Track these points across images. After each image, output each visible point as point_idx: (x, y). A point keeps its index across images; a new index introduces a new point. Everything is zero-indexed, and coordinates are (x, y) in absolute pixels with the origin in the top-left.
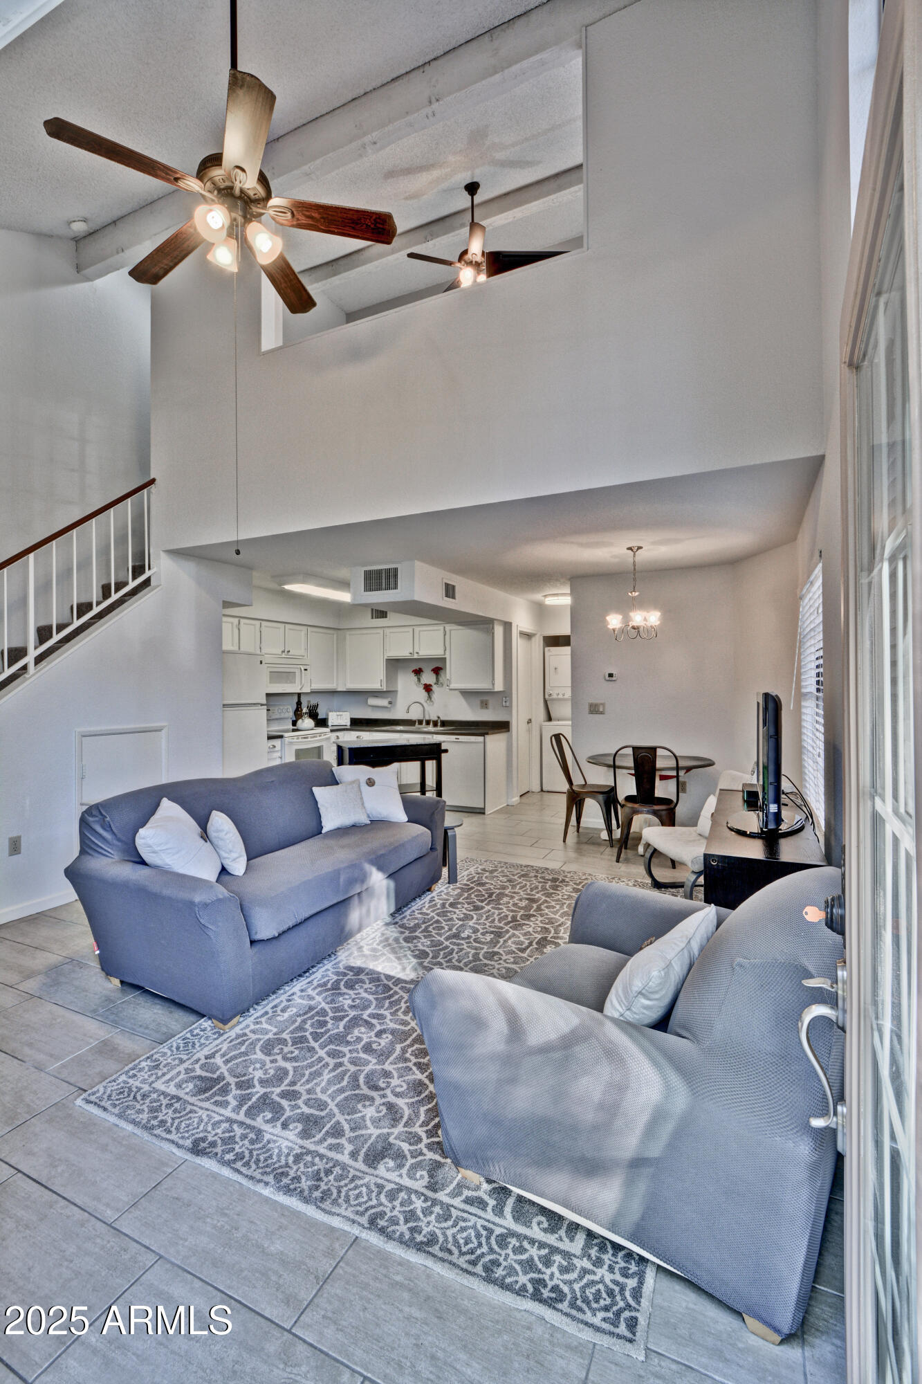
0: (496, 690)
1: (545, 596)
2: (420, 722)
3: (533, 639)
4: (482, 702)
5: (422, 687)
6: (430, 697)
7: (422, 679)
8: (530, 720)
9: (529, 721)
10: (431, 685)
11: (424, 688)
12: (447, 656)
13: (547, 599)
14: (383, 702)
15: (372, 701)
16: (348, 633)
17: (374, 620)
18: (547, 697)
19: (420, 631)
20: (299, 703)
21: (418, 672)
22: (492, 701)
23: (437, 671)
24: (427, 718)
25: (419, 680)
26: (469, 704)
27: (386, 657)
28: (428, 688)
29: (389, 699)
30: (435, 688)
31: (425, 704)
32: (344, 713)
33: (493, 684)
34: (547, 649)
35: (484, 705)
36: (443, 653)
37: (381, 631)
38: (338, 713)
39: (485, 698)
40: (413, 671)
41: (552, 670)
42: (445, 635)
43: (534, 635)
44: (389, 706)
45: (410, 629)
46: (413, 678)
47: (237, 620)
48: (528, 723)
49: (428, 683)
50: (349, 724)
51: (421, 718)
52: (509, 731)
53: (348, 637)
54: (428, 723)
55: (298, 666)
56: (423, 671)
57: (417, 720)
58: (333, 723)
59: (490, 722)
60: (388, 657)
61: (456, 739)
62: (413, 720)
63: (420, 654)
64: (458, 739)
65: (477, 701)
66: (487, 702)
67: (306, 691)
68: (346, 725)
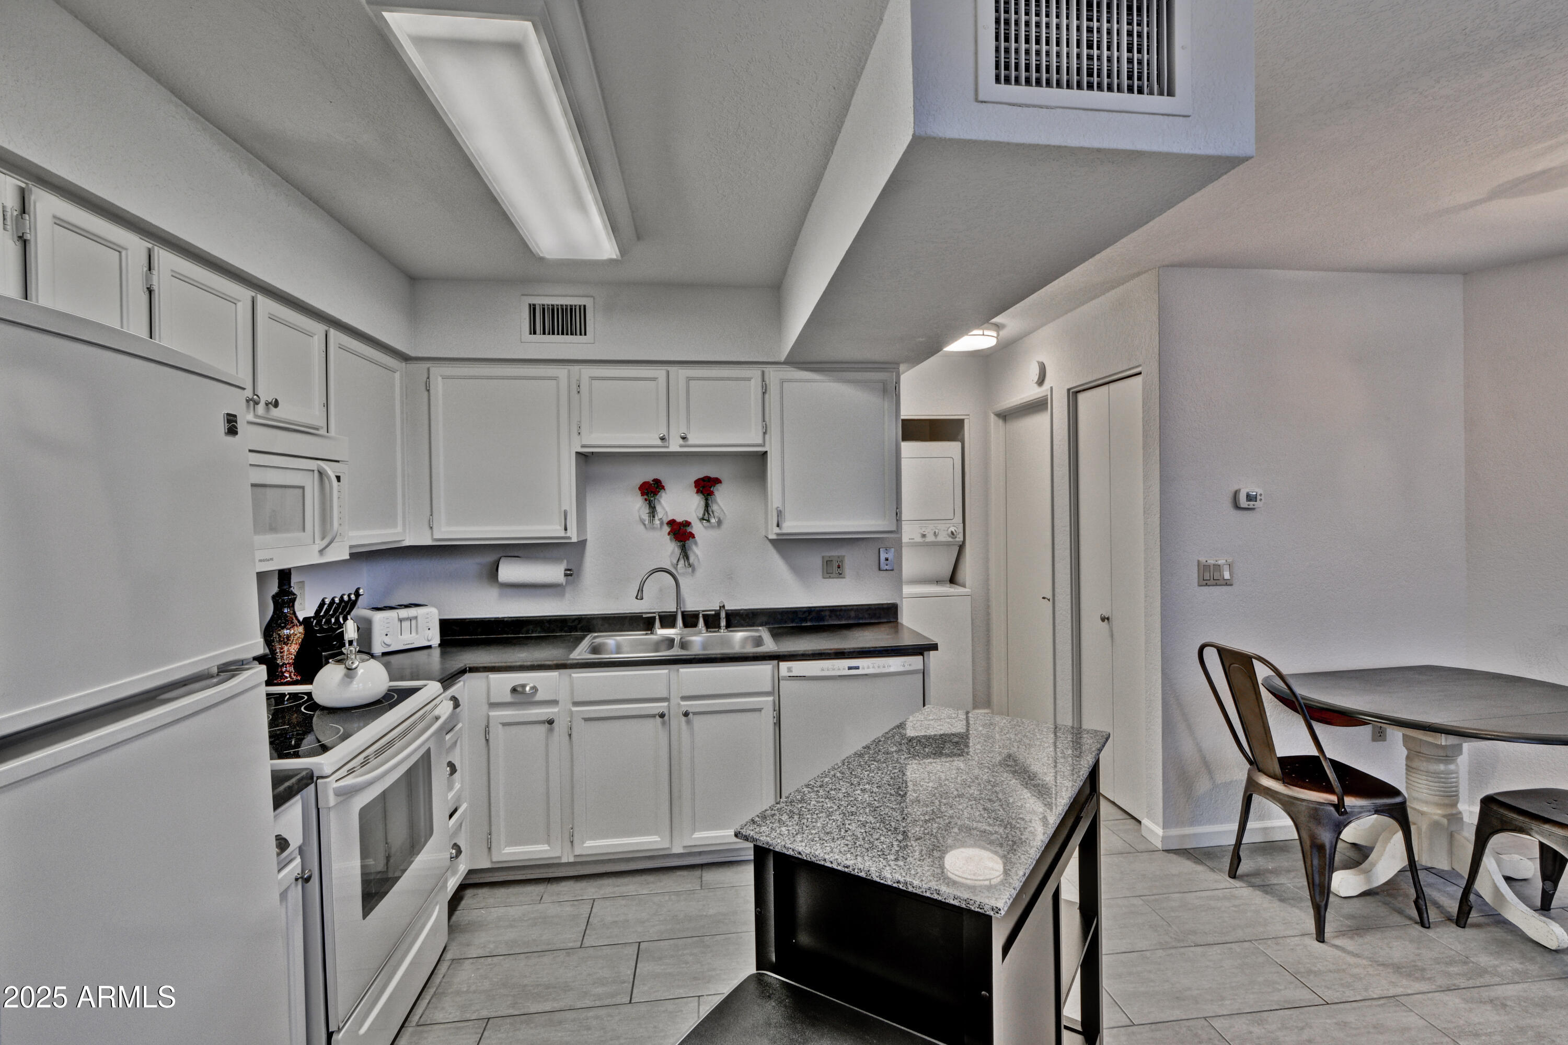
2: (668, 620)
4: (827, 562)
5: (665, 527)
6: (685, 554)
7: (663, 509)
10: (688, 524)
11: (668, 532)
12: (775, 445)
14: (552, 572)
15: (509, 572)
17: (539, 337)
19: (689, 379)
20: (284, 600)
21: (650, 489)
22: (851, 558)
23: (707, 485)
24: (687, 607)
25: (656, 510)
26: (795, 569)
27: (578, 447)
28: (679, 531)
29: (567, 564)
30: (697, 528)
31: (678, 574)
32: (419, 612)
33: (899, 520)
34: (904, 445)
35: (833, 569)
36: (759, 440)
37: (562, 372)
38: (403, 613)
39: (834, 553)
40: (640, 488)
42: (765, 392)
44: (566, 582)
45: (656, 372)
46: (637, 504)
49: (679, 519)
50: (436, 641)
51: (671, 607)
53: (439, 386)
54: (690, 620)
55: (313, 465)
56: (663, 488)
57: (657, 617)
58: (389, 646)
59: (852, 610)
60: (583, 446)
61: (850, 668)
62: (644, 616)
63: (691, 442)
64: (857, 668)
65: (815, 560)
66: (840, 564)
67: (351, 555)
68: (429, 647)
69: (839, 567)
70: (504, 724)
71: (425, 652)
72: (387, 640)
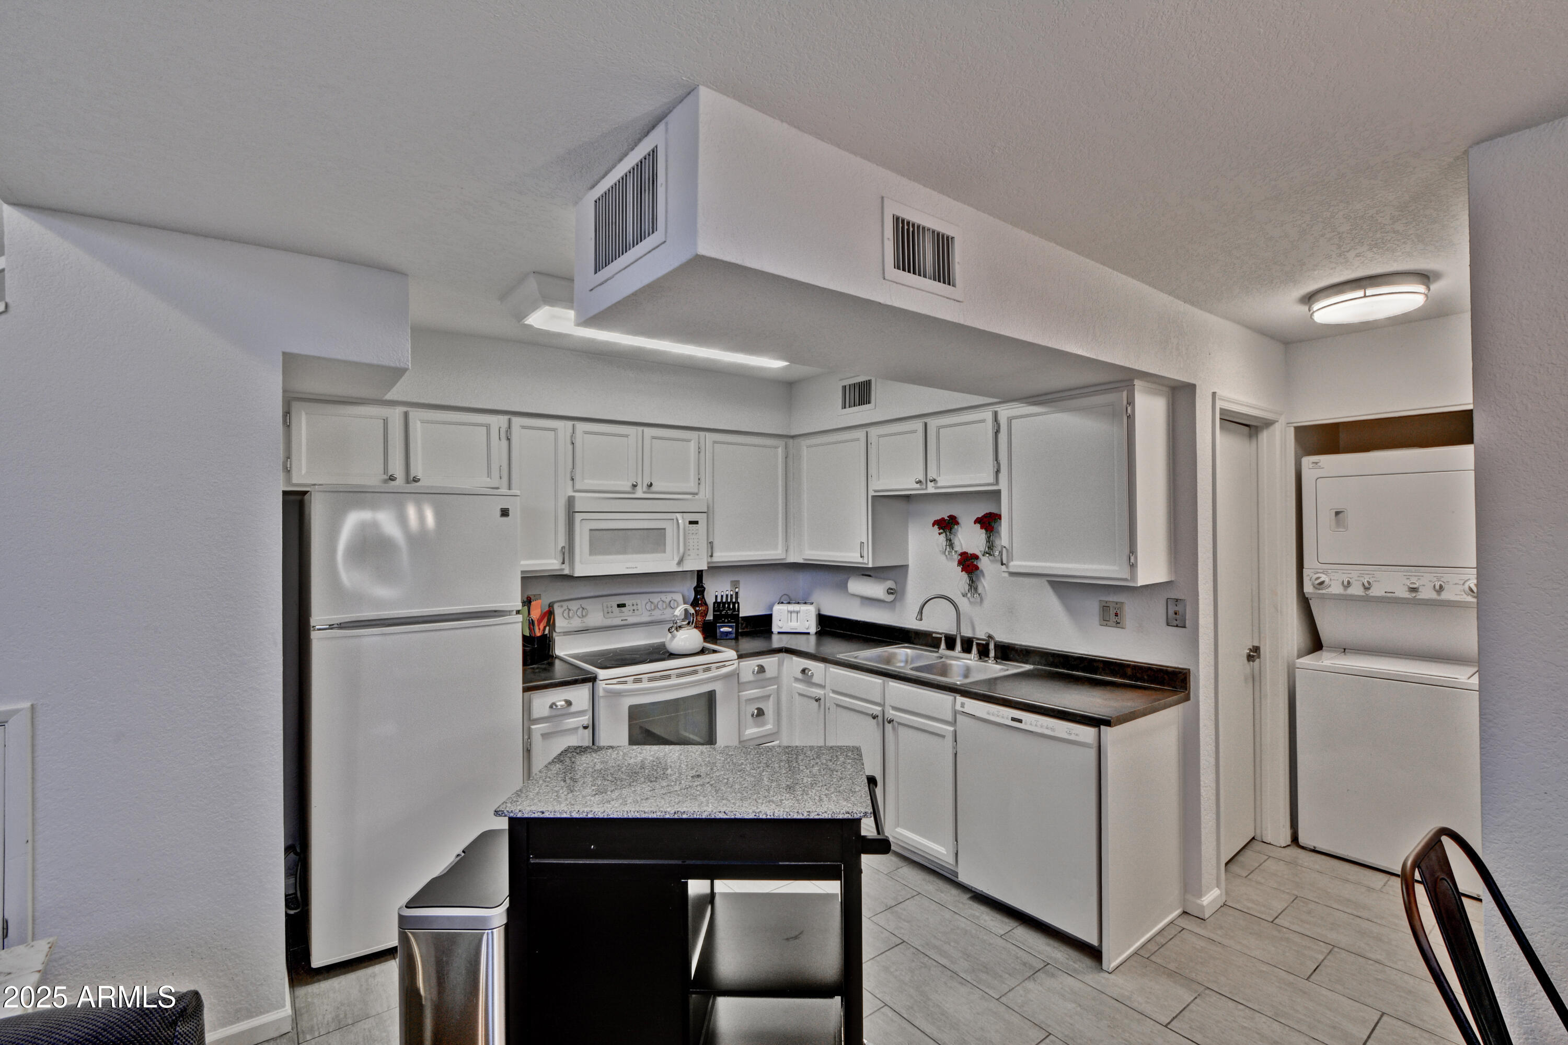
0: (1141, 582)
1: (1309, 299)
2: (951, 643)
3: (1264, 436)
4: (1105, 608)
5: (956, 557)
6: (973, 585)
7: (956, 542)
8: (1256, 649)
9: (1254, 654)
10: (976, 557)
11: (960, 563)
12: (1003, 486)
13: (1316, 306)
14: (876, 589)
15: (857, 586)
16: (805, 443)
17: (848, 410)
18: (1308, 589)
19: (939, 428)
20: (700, 590)
21: (947, 525)
22: (1132, 608)
23: (989, 522)
24: (967, 633)
25: (950, 543)
26: (1071, 611)
27: (871, 493)
28: (968, 563)
29: (890, 584)
30: (985, 563)
31: (963, 603)
32: (803, 608)
33: (1133, 566)
34: (1307, 461)
35: (1111, 616)
36: (991, 480)
37: (860, 434)
38: (792, 607)
39: (1112, 598)
40: (936, 523)
41: (1327, 517)
42: (997, 433)
43: (1268, 423)
44: (890, 598)
45: (918, 425)
46: (938, 537)
47: (503, 419)
48: (1250, 658)
49: (970, 552)
50: (813, 629)
51: (953, 631)
52: (1187, 698)
53: (805, 452)
54: (967, 645)
55: (673, 516)
56: (957, 523)
57: (943, 639)
58: (781, 628)
59: (1129, 666)
60: (876, 491)
61: (1013, 719)
62: (934, 635)
63: (939, 484)
64: (1020, 721)
65: (1092, 605)
66: (1118, 612)
67: (708, 567)
68: (808, 633)
69: (1116, 615)
70: (800, 694)
71: (805, 637)
72: (780, 624)
